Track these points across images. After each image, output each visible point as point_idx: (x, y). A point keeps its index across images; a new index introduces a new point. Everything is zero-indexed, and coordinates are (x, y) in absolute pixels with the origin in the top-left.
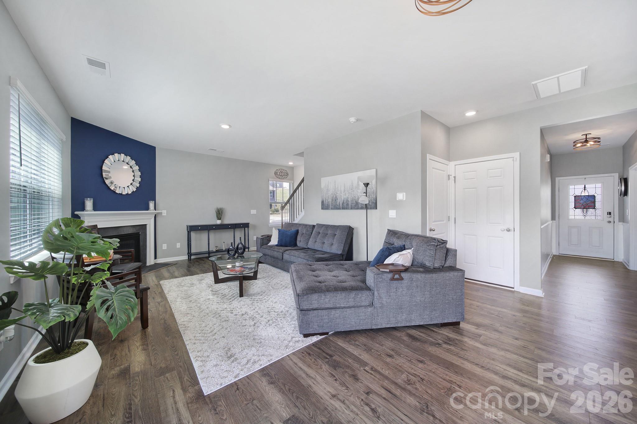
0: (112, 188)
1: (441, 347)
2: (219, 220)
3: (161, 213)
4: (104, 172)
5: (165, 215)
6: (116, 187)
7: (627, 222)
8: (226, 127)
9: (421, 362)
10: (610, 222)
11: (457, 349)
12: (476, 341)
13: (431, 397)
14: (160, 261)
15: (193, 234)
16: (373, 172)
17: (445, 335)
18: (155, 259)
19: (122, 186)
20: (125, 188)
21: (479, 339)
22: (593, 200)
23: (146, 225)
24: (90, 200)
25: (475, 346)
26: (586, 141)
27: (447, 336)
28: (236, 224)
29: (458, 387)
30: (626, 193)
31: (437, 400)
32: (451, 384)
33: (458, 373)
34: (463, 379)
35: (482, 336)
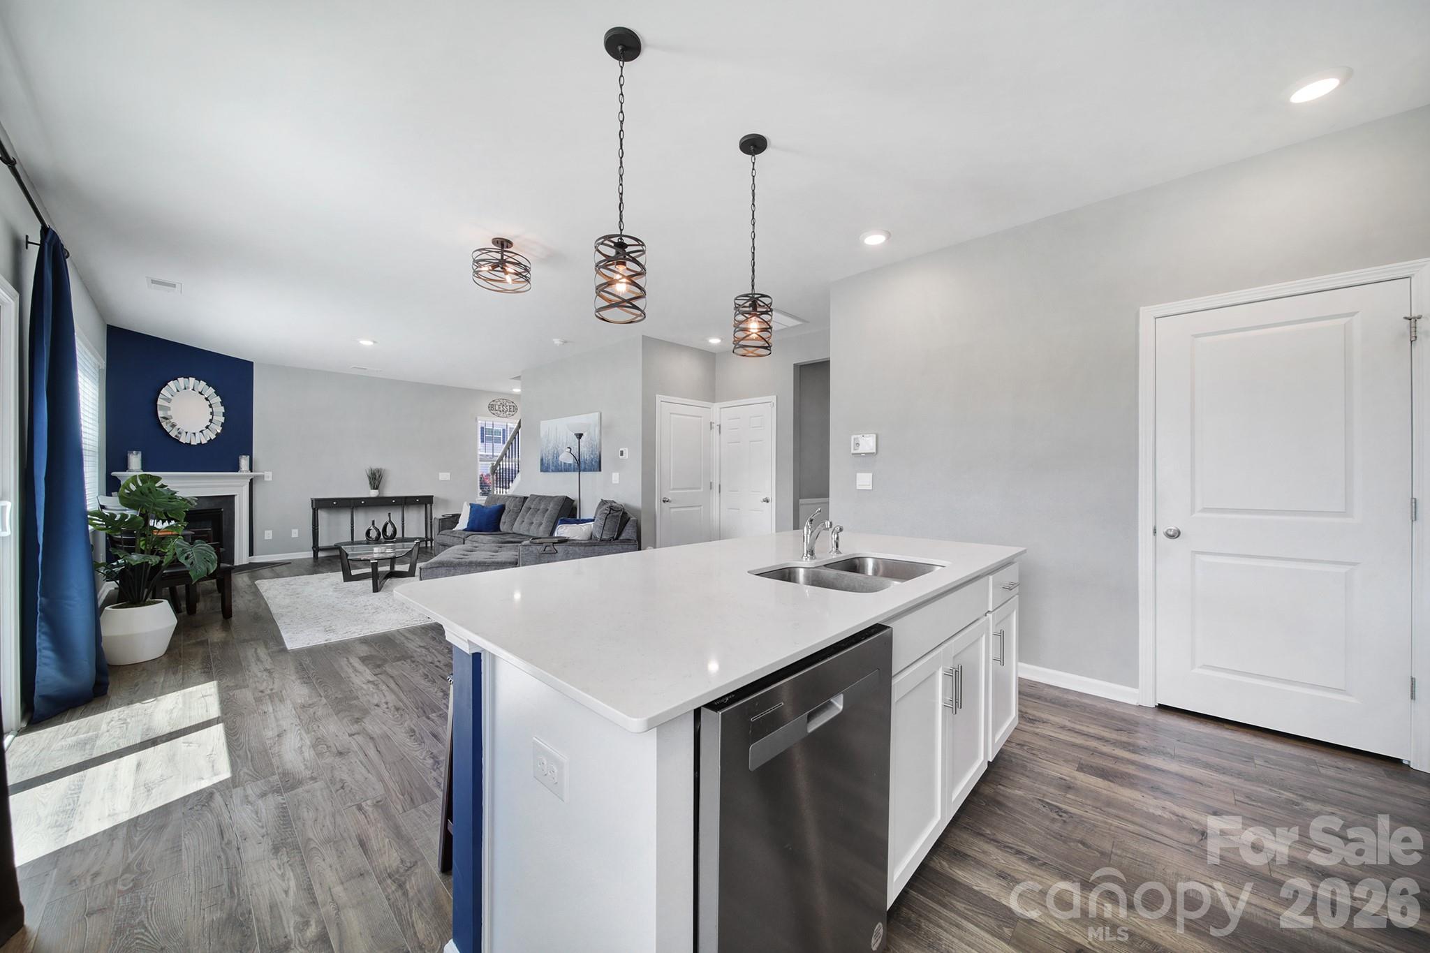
0: (173, 434)
2: (374, 489)
3: (263, 476)
4: (160, 410)
5: (270, 479)
6: (180, 433)
8: (367, 343)
14: (258, 559)
15: (322, 515)
16: (595, 417)
18: (250, 556)
19: (190, 431)
20: (197, 434)
23: (234, 496)
24: (137, 454)
28: (406, 498)
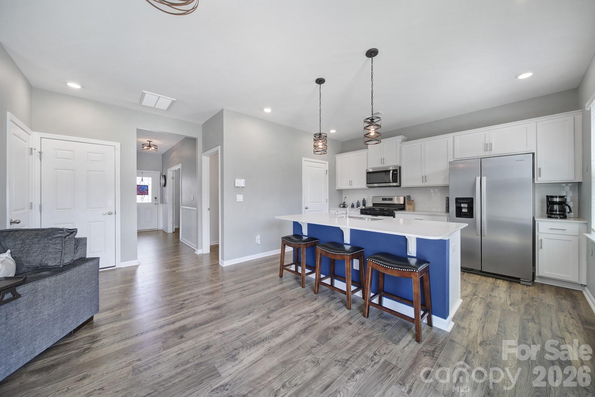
1: (92, 349)
7: (166, 203)
9: (84, 378)
10: (156, 204)
11: (110, 338)
12: (120, 320)
13: (124, 390)
17: (86, 337)
21: (122, 317)
22: (147, 189)
25: (123, 325)
26: (150, 146)
27: (89, 336)
29: (139, 361)
30: (165, 185)
31: (132, 386)
32: (131, 364)
33: (129, 353)
34: (137, 353)
35: (122, 314)
